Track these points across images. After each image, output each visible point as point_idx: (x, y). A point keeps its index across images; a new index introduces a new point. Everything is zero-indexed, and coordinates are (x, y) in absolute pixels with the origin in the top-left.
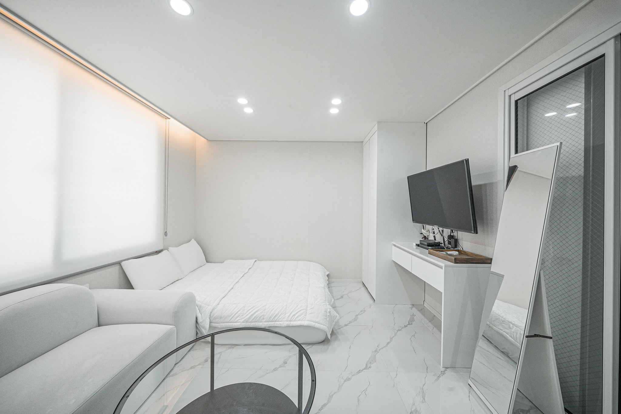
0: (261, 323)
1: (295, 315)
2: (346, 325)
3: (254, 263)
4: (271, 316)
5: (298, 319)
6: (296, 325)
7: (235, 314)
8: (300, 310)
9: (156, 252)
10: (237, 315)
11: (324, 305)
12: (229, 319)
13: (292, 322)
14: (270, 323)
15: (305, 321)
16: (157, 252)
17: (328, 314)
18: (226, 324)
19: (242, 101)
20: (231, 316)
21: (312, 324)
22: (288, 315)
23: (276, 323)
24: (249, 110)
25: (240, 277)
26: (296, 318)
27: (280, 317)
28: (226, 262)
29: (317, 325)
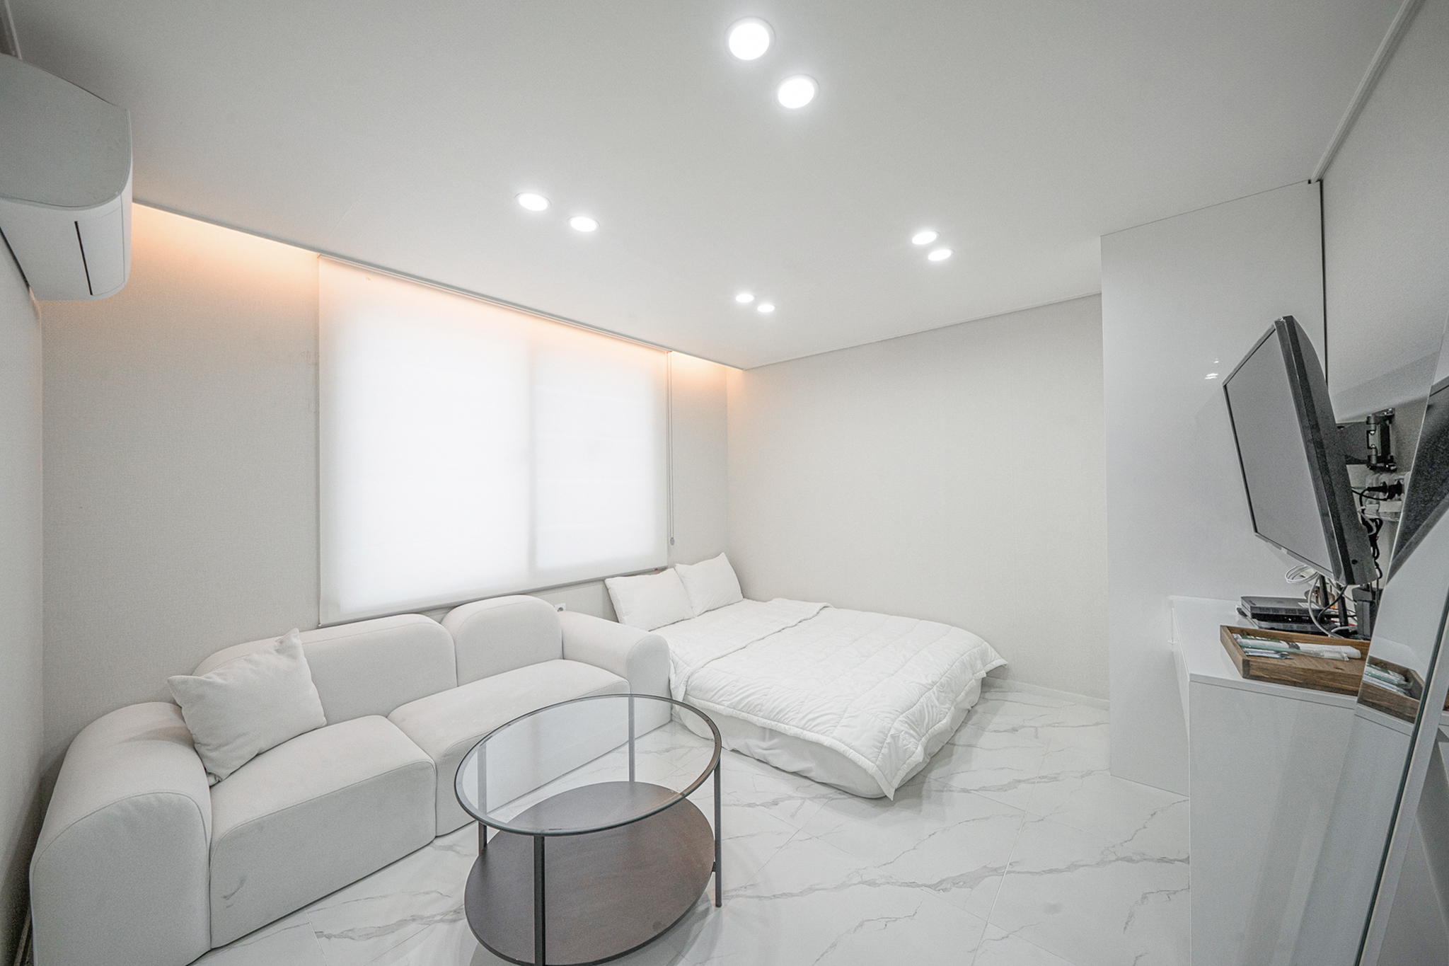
0: (756, 718)
1: (813, 719)
2: (964, 791)
3: (821, 610)
4: (774, 708)
5: (816, 729)
6: (811, 740)
7: (719, 690)
8: (827, 712)
9: (656, 569)
10: (722, 692)
11: (887, 717)
12: (710, 696)
13: (805, 732)
14: (769, 722)
15: (828, 736)
16: (658, 570)
17: (889, 740)
18: (707, 702)
19: (744, 298)
20: (715, 689)
21: (842, 747)
22: (800, 716)
23: (780, 724)
24: (767, 308)
25: (771, 632)
26: (814, 726)
27: (787, 716)
28: (776, 601)
29: (852, 754)
